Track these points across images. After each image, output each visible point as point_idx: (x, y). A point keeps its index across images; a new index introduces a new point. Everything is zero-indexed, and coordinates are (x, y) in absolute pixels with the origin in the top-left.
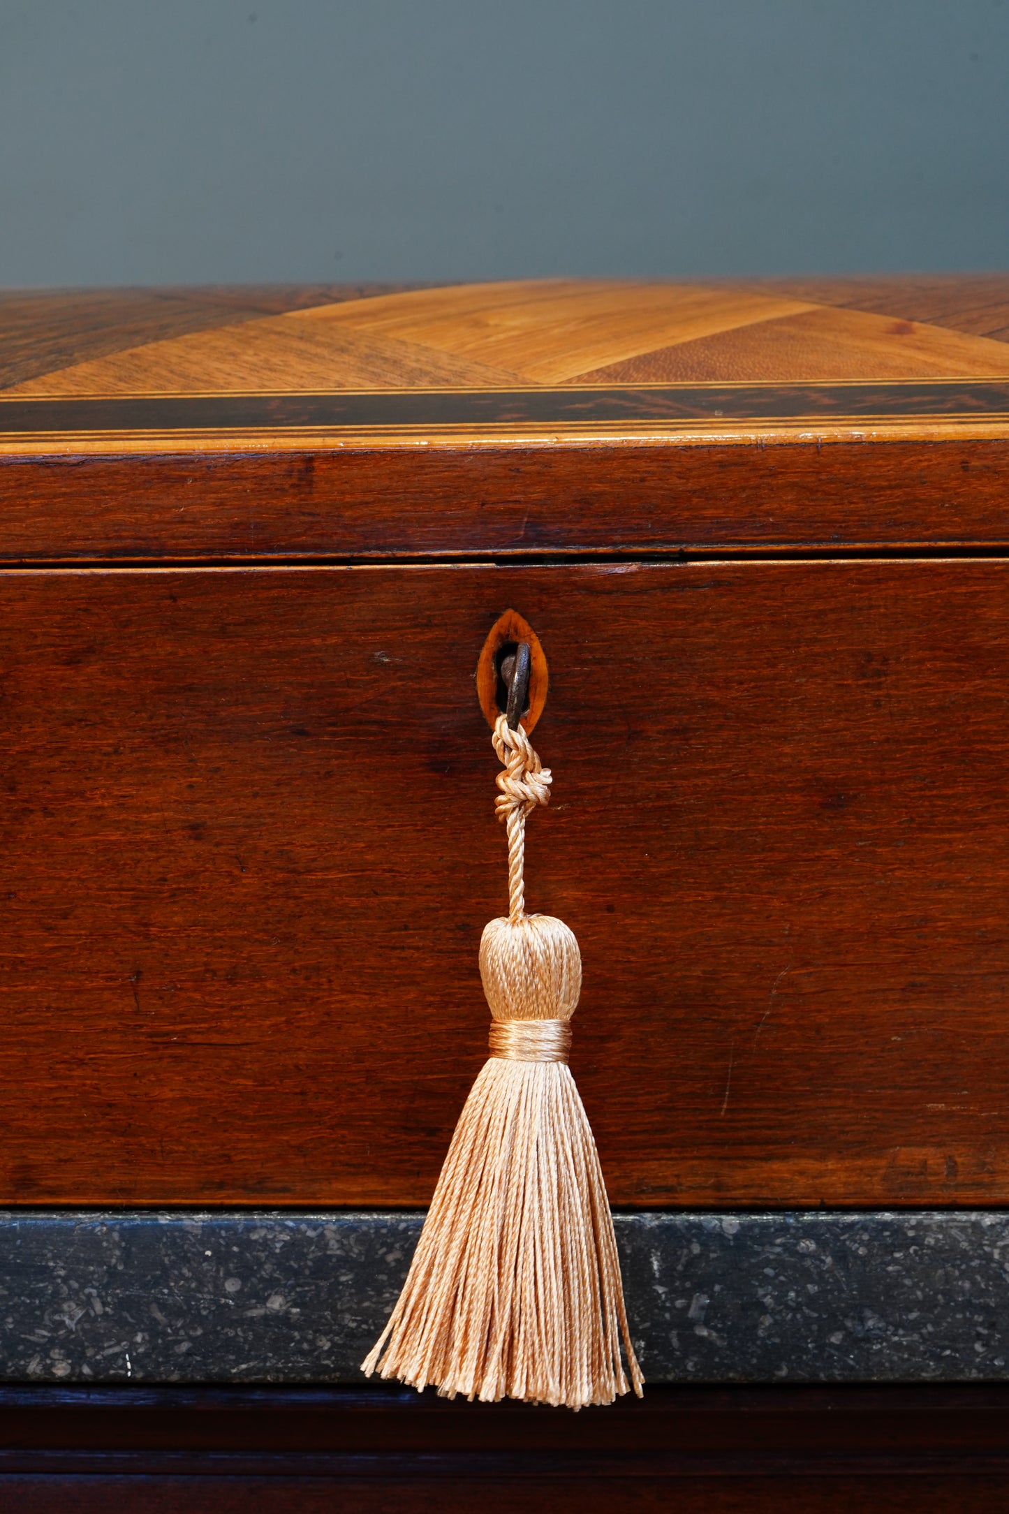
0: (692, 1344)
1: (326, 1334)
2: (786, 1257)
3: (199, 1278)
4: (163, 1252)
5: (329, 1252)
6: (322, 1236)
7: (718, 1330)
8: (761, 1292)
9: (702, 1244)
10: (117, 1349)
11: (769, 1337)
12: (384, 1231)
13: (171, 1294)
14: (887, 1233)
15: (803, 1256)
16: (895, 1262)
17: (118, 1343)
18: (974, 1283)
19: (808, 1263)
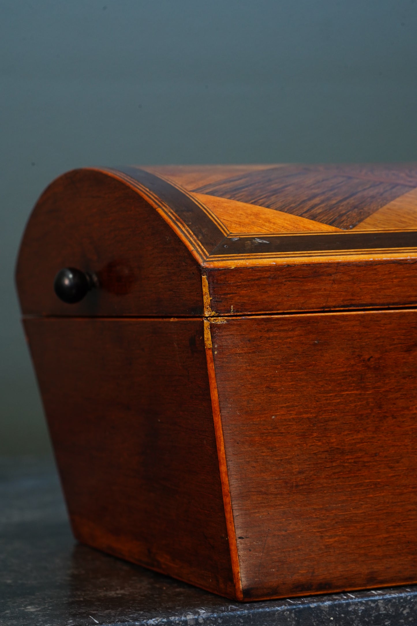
4: (313, 621)
5: (380, 612)
12: (402, 601)
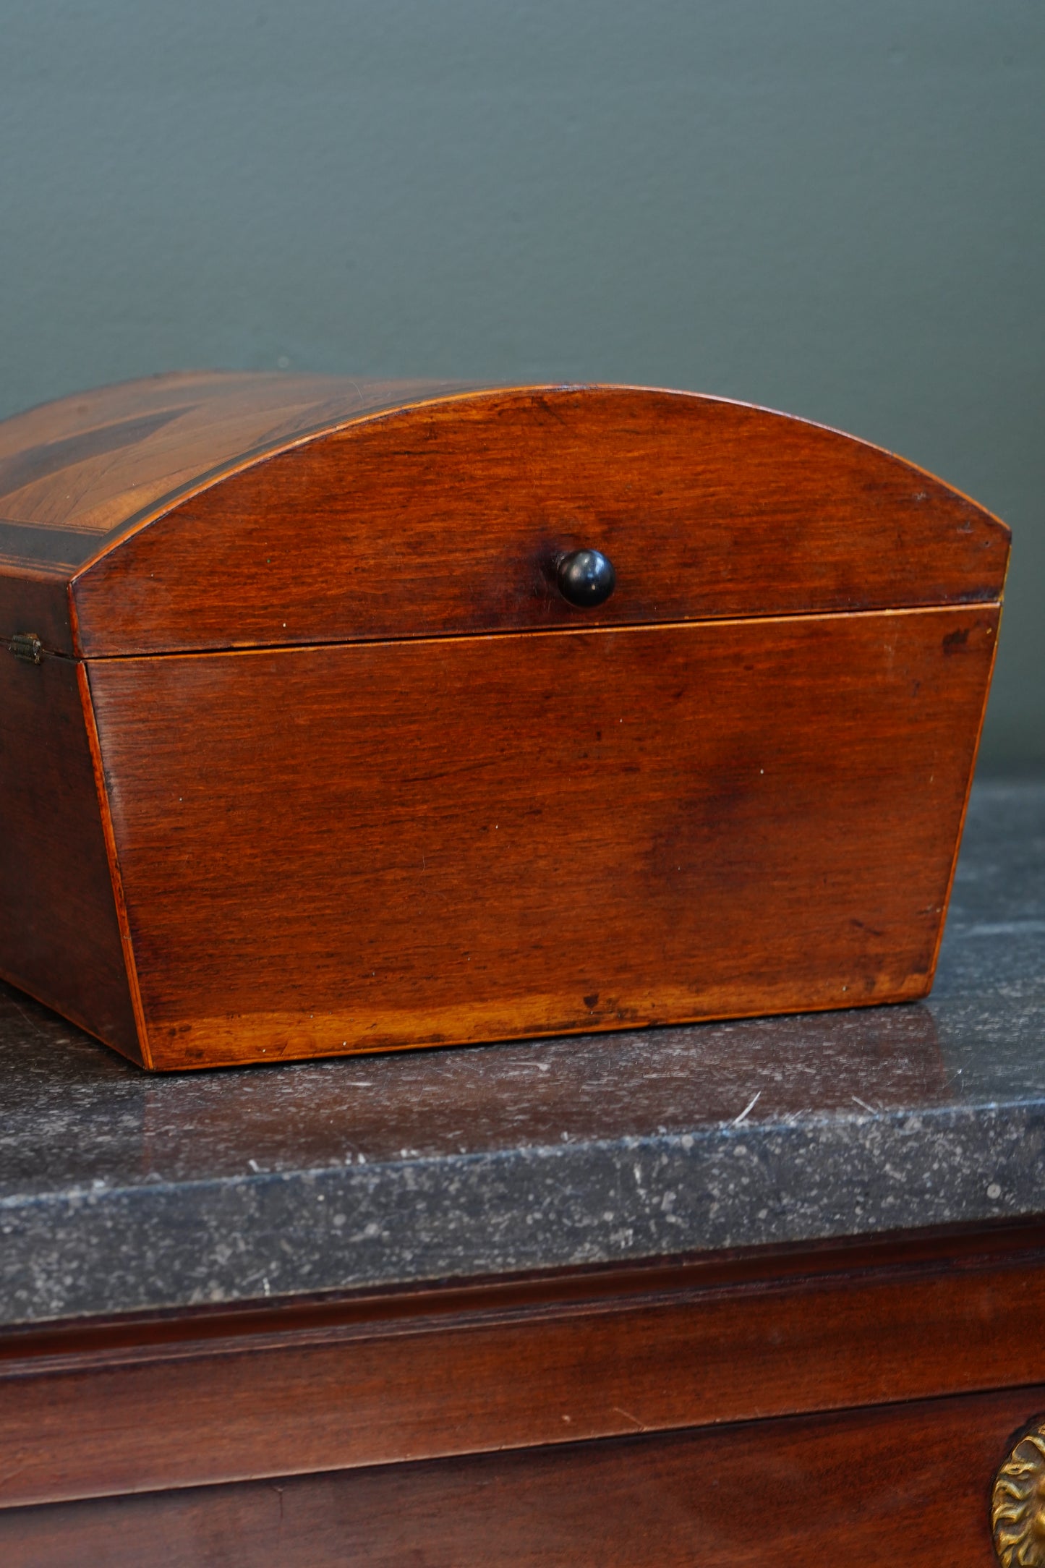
0: (665, 1228)
1: (409, 1248)
2: (727, 1160)
3: (315, 1216)
5: (408, 1188)
6: (402, 1177)
7: (683, 1217)
8: (710, 1186)
9: (670, 1157)
10: (256, 1276)
11: (718, 1217)
12: (446, 1169)
13: (295, 1230)
14: (794, 1137)
15: (738, 1158)
16: (800, 1156)
17: (258, 1270)
18: (854, 1166)
19: (742, 1162)
